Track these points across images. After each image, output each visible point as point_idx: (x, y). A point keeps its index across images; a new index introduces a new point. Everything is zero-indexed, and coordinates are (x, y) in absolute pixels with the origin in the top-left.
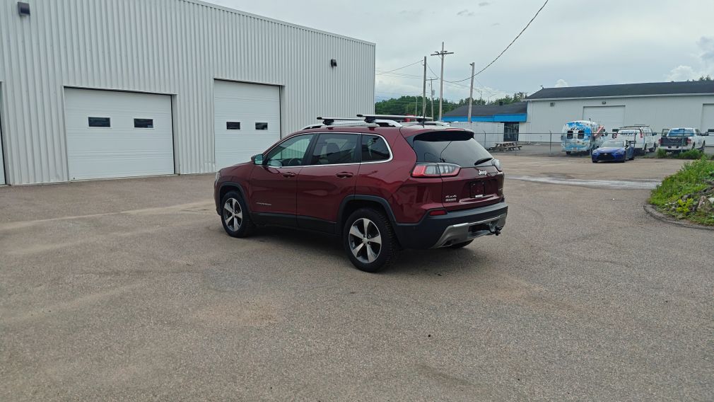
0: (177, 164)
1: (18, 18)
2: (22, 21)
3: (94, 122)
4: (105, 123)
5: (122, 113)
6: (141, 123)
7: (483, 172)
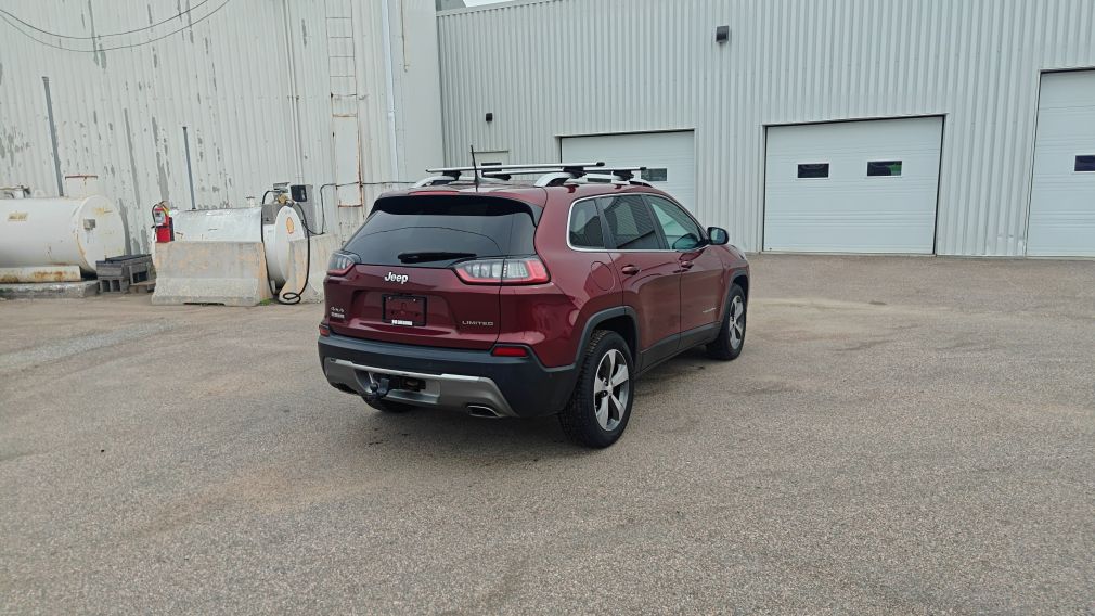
0: (938, 236)
1: (716, 44)
2: (721, 50)
3: (806, 171)
4: (821, 171)
5: (848, 154)
6: (878, 169)
7: (398, 278)
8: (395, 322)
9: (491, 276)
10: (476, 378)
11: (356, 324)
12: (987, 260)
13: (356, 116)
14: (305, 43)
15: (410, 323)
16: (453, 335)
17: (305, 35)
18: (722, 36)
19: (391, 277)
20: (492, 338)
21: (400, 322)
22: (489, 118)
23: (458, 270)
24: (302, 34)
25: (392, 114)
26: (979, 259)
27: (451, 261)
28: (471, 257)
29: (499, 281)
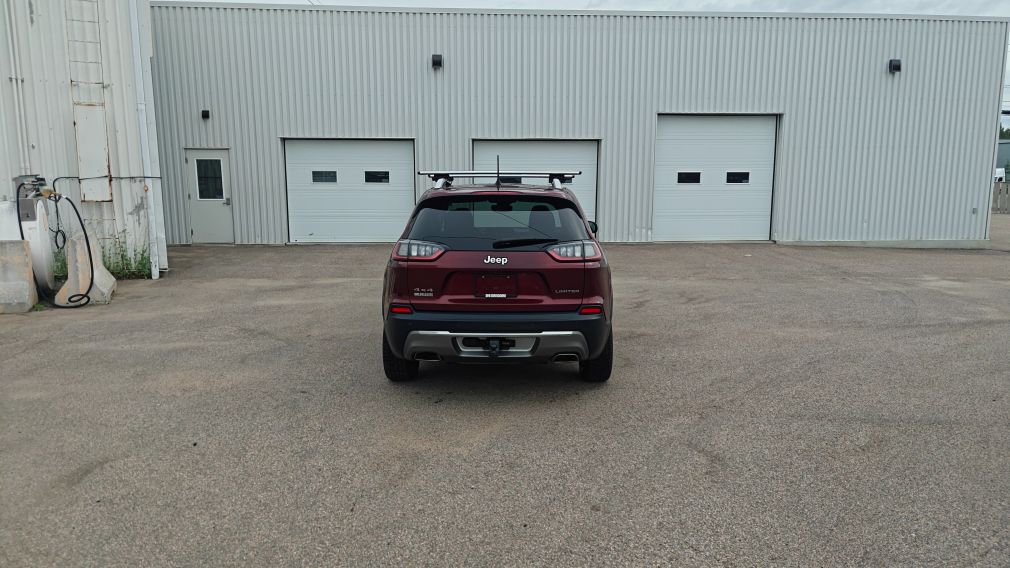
7: (498, 260)
8: (487, 296)
9: (574, 255)
10: (570, 333)
11: (444, 300)
12: (632, 245)
13: (103, 105)
14: (32, 21)
15: (504, 296)
16: (547, 301)
17: (32, 12)
18: (437, 63)
19: (490, 260)
20: (577, 302)
21: (494, 296)
22: (205, 115)
23: (551, 252)
24: (28, 12)
25: (143, 107)
26: (626, 244)
27: (543, 245)
28: (554, 242)
29: (581, 259)
